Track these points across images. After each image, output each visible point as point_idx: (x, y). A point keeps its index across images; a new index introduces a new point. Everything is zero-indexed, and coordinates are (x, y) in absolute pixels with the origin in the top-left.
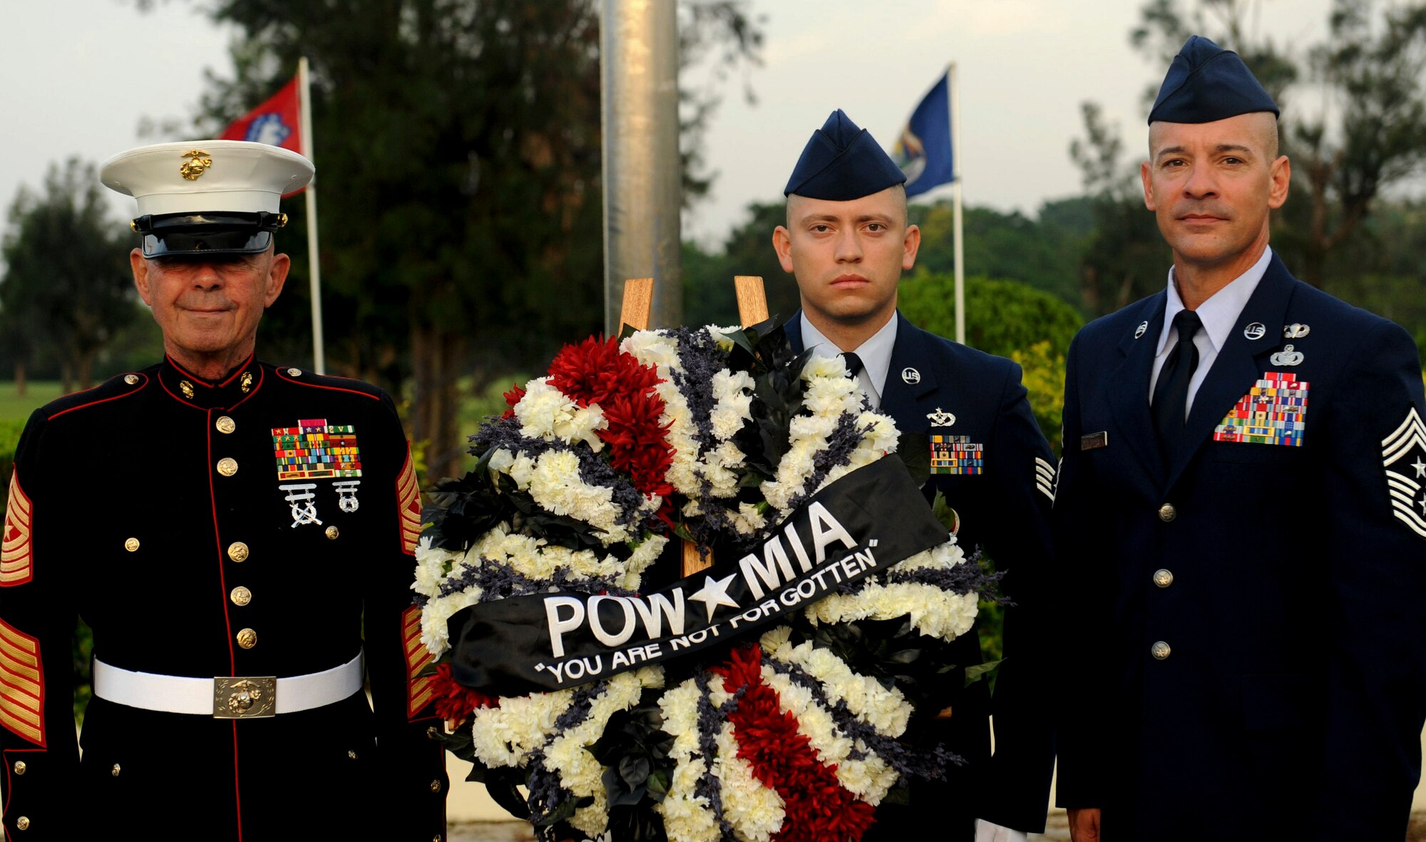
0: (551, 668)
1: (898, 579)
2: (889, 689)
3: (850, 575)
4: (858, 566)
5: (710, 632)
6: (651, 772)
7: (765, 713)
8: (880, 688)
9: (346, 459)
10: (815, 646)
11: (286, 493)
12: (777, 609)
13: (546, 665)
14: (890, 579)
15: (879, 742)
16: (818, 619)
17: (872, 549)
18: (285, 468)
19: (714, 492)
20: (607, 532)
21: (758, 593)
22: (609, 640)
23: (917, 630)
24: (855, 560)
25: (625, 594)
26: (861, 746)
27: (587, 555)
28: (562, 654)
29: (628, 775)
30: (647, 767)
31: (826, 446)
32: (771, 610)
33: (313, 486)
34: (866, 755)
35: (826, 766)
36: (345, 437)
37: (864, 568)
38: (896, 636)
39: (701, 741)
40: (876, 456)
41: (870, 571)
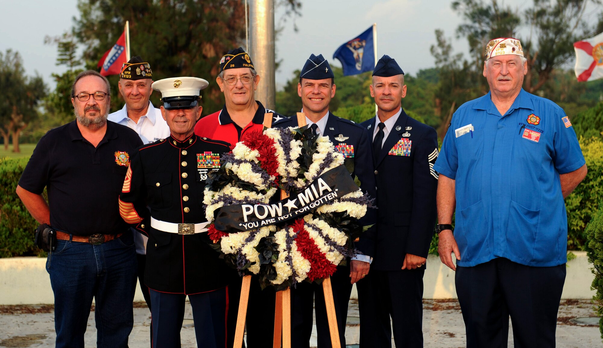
0: (244, 225)
1: (343, 201)
2: (341, 232)
3: (330, 199)
4: (332, 197)
5: (289, 215)
6: (272, 255)
7: (305, 238)
8: (338, 231)
9: (216, 163)
10: (320, 220)
11: (200, 171)
12: (309, 209)
13: (242, 224)
14: (341, 200)
15: (338, 247)
16: (321, 212)
17: (336, 192)
18: (200, 165)
19: (291, 175)
20: (260, 186)
21: (303, 204)
22: (260, 217)
23: (349, 215)
24: (331, 195)
25: (264, 204)
26: (333, 248)
27: (254, 193)
28: (247, 221)
29: (266, 255)
30: (271, 253)
31: (323, 162)
32: (307, 209)
33: (207, 170)
34: (334, 250)
35: (322, 253)
36: (217, 157)
37: (334, 197)
38: (343, 217)
39: (287, 246)
40: (338, 165)
41: (335, 198)
